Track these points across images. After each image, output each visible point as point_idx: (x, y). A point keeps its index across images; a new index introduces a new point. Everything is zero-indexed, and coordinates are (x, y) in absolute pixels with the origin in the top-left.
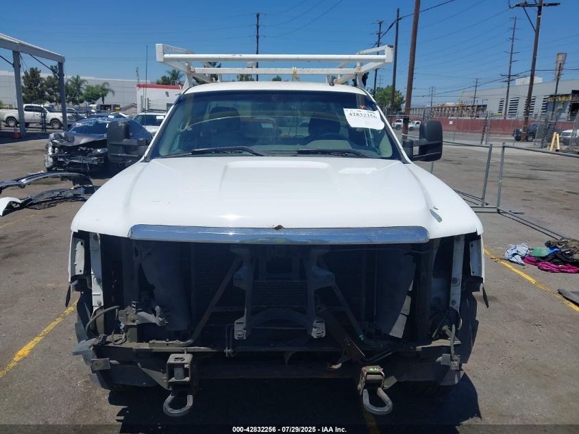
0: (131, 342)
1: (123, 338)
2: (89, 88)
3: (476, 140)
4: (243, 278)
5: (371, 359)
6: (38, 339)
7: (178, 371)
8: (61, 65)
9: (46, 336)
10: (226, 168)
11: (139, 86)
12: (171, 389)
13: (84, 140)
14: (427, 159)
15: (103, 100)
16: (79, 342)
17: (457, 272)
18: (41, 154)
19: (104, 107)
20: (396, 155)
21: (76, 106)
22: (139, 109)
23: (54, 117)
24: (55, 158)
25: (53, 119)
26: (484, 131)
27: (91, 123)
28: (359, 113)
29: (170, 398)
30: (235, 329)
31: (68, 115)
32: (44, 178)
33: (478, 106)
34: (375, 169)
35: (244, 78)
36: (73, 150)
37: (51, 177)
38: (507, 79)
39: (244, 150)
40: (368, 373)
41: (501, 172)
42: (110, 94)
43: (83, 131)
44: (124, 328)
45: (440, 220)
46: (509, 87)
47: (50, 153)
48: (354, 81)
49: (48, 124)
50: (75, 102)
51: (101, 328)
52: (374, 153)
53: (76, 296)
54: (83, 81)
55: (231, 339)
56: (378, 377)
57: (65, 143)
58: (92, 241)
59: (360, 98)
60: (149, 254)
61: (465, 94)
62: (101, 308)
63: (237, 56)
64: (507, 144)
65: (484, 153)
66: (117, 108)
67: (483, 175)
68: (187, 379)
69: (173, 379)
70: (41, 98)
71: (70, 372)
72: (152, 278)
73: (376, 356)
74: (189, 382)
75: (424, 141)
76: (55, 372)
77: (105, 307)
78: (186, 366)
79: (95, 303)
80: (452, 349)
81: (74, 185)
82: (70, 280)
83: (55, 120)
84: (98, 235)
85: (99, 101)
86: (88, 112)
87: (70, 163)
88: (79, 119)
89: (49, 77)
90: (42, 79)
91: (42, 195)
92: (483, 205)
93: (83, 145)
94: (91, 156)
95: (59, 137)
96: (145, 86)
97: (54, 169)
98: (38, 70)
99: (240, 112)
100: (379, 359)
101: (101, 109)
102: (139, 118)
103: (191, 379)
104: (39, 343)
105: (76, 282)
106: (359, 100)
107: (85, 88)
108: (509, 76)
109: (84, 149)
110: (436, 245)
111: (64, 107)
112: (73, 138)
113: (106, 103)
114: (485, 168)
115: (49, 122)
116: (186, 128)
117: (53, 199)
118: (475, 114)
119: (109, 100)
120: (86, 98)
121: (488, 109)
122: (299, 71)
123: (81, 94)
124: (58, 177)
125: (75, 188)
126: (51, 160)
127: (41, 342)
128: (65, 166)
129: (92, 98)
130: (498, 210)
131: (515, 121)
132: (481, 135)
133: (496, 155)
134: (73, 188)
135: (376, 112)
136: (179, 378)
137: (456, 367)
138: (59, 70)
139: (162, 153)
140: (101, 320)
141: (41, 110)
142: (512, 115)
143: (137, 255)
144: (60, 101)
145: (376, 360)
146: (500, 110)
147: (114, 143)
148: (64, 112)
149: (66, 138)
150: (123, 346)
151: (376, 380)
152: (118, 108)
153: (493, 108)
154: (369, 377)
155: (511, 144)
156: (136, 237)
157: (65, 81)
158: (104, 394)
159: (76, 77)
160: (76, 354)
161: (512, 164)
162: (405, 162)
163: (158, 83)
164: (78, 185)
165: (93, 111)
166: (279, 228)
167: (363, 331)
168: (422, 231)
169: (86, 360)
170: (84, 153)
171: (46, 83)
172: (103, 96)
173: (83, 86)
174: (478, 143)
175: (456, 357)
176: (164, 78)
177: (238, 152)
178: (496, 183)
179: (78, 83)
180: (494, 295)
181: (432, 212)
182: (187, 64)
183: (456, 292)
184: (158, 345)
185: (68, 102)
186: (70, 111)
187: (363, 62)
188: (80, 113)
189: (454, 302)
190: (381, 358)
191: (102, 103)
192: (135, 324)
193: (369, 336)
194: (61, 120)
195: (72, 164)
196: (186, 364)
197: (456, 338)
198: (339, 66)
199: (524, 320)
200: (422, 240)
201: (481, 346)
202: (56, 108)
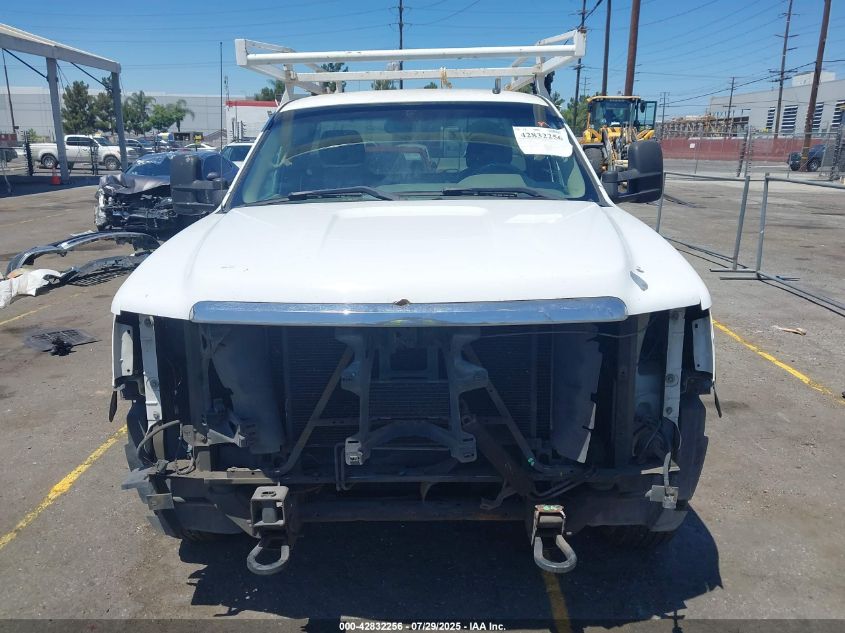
0: (202, 470)
1: (191, 464)
2: (158, 109)
3: (730, 171)
4: (355, 378)
5: (546, 493)
6: (82, 468)
7: (268, 512)
8: (115, 76)
9: (94, 463)
10: (335, 218)
11: (230, 104)
12: (258, 536)
13: (149, 185)
14: (639, 200)
15: (178, 126)
16: (132, 470)
17: (674, 364)
18: (89, 206)
19: (181, 136)
20: (591, 195)
21: (140, 136)
22: (230, 137)
23: (109, 153)
24: (108, 212)
25: (107, 156)
26: (742, 157)
27: (158, 160)
28: (536, 132)
29: (257, 549)
30: (347, 451)
31: (128, 149)
32: (93, 241)
33: (735, 120)
34: (560, 216)
35: (382, 85)
36: (134, 200)
37: (102, 238)
38: (779, 77)
39: (364, 192)
40: (541, 514)
41: (763, 217)
42: (188, 117)
43: (147, 171)
44: (192, 451)
45: (644, 286)
46: (781, 89)
47: (102, 205)
48: (533, 85)
49: (101, 164)
50: (139, 130)
51: (159, 450)
52: (559, 193)
53: (125, 406)
54: (150, 99)
55: (342, 465)
56: (557, 519)
57: (122, 190)
58: (142, 327)
59: (539, 111)
60: (221, 344)
61: (715, 101)
62: (159, 423)
63: (354, 53)
64: (772, 175)
65: (739, 189)
66: (197, 137)
67: (735, 222)
68: (281, 522)
69: (261, 523)
70: (91, 125)
71: (126, 513)
72: (228, 379)
73: (554, 489)
74: (284, 526)
75: (635, 173)
76: (104, 514)
77: (165, 420)
78: (279, 504)
79: (150, 416)
80: (666, 478)
81: (136, 249)
82: (113, 384)
83: (110, 158)
84: (152, 319)
85: (173, 128)
86: (156, 143)
87: (130, 218)
88: (142, 153)
89: (101, 95)
90: (91, 97)
91: (90, 265)
92: (735, 268)
93: (147, 192)
94: (158, 208)
95: (113, 181)
96: (236, 104)
97: (107, 227)
98: (85, 85)
99: (363, 136)
100: (558, 494)
101: (176, 139)
102: (228, 151)
103: (287, 522)
104: (84, 473)
105: (122, 386)
106: (537, 114)
107: (152, 109)
108: (782, 74)
109: (149, 197)
110: (642, 326)
111: (121, 138)
112: (134, 182)
113: (182, 131)
114: (739, 213)
115: (102, 160)
116: (283, 161)
117: (106, 270)
118: (730, 132)
119: (187, 126)
120: (154, 124)
121: (751, 122)
122: (451, 73)
123: (148, 118)
124: (113, 239)
125: (136, 255)
126: (103, 215)
127: (87, 471)
128: (124, 224)
129: (162, 124)
130: (758, 275)
131: (789, 140)
132: (737, 162)
133: (755, 193)
134: (133, 255)
135: (563, 131)
136: (268, 520)
137: (671, 504)
138: (113, 85)
139: (247, 199)
140: (159, 439)
141: (90, 143)
142: (786, 132)
143: (205, 347)
144: (116, 129)
145: (555, 495)
146: (769, 125)
147: (180, 186)
148: (122, 144)
149: (122, 183)
150: (191, 476)
151: (553, 523)
152: (200, 137)
153: (758, 121)
154: (544, 519)
155: (784, 176)
156: (201, 319)
157: (123, 100)
158: (174, 544)
159: (138, 93)
160: (127, 487)
161: (784, 205)
162: (603, 204)
163: (257, 99)
164: (141, 250)
165: (163, 141)
166: (403, 303)
167: (534, 452)
168: (616, 303)
169: (142, 495)
170: (150, 204)
171: (96, 103)
172: (179, 120)
173: (150, 107)
174: (735, 174)
175: (672, 490)
176: (265, 91)
177: (356, 195)
178: (758, 235)
179: (141, 101)
180: (745, 401)
181: (633, 275)
182: (285, 69)
183: (673, 395)
184: (240, 475)
185: (129, 131)
186: (131, 144)
187: (545, 57)
188: (146, 146)
189: (669, 410)
190: (560, 492)
191: (177, 131)
192: (207, 445)
193: (542, 459)
194: (119, 156)
195: (132, 220)
196: (279, 501)
197: (673, 463)
198: (513, 64)
199: (790, 438)
200: (616, 317)
201: (720, 476)
202: (111, 139)
